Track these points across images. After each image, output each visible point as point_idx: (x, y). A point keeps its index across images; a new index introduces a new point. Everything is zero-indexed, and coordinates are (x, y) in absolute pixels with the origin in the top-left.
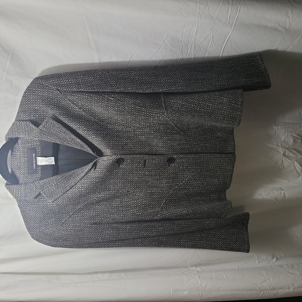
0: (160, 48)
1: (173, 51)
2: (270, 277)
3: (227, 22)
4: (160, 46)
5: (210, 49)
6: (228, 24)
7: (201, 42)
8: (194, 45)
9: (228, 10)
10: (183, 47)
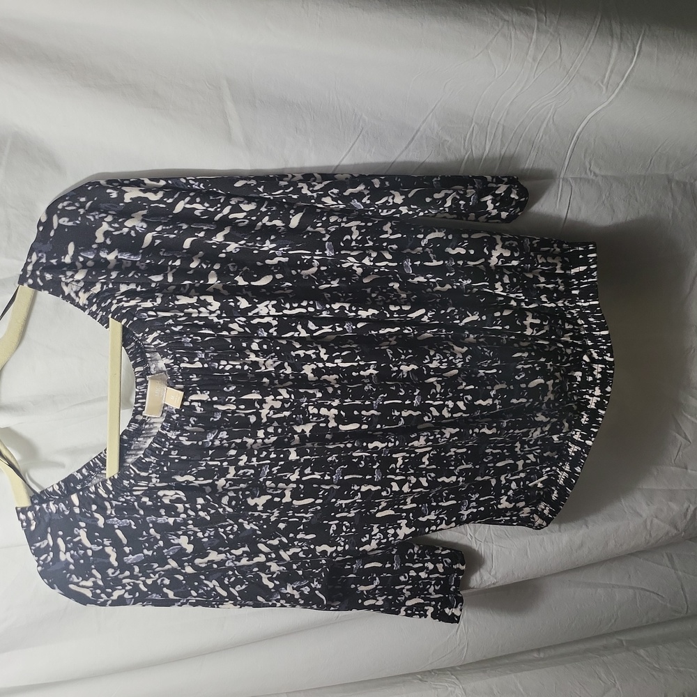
0: (414, 136)
1: (448, 144)
2: (615, 681)
3: (602, 82)
4: (415, 131)
5: (542, 141)
6: (604, 88)
7: (521, 121)
8: (503, 129)
9: (611, 52)
10: (474, 135)
